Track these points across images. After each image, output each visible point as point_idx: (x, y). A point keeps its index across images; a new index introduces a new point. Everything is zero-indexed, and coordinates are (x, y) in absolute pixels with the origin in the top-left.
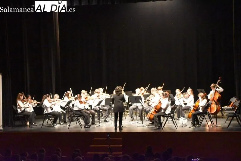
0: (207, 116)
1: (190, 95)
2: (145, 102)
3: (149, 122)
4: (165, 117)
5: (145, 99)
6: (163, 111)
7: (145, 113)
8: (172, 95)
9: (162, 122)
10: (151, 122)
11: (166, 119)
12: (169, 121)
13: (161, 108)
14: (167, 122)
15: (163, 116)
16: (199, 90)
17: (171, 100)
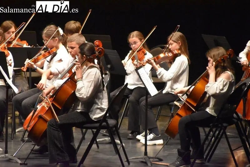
0: (231, 131)
1: (176, 56)
2: (17, 73)
3: (27, 148)
4: (87, 128)
5: (19, 62)
6: (80, 109)
7: (17, 113)
8: (113, 54)
9: (76, 145)
10: (37, 147)
11: (89, 135)
12: (103, 143)
13: (74, 99)
14: (94, 146)
15: (80, 125)
16: (208, 38)
17: (111, 70)
